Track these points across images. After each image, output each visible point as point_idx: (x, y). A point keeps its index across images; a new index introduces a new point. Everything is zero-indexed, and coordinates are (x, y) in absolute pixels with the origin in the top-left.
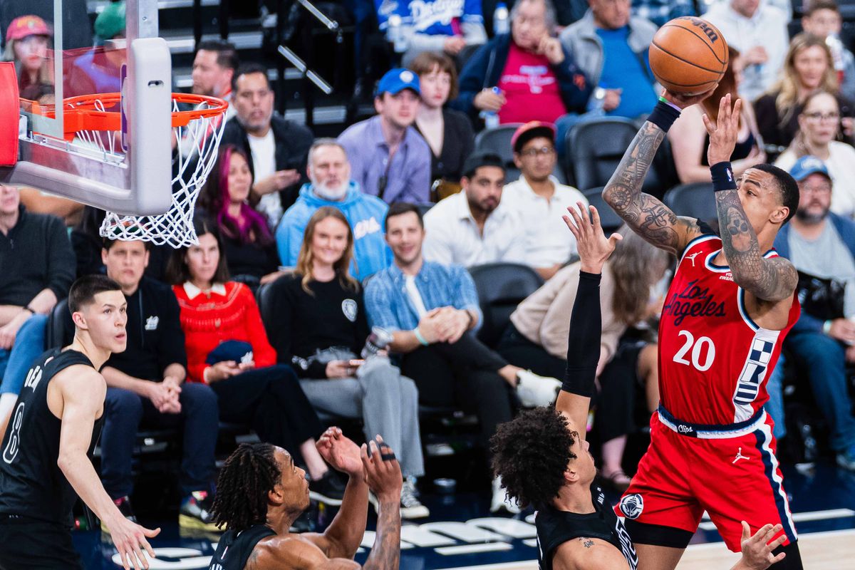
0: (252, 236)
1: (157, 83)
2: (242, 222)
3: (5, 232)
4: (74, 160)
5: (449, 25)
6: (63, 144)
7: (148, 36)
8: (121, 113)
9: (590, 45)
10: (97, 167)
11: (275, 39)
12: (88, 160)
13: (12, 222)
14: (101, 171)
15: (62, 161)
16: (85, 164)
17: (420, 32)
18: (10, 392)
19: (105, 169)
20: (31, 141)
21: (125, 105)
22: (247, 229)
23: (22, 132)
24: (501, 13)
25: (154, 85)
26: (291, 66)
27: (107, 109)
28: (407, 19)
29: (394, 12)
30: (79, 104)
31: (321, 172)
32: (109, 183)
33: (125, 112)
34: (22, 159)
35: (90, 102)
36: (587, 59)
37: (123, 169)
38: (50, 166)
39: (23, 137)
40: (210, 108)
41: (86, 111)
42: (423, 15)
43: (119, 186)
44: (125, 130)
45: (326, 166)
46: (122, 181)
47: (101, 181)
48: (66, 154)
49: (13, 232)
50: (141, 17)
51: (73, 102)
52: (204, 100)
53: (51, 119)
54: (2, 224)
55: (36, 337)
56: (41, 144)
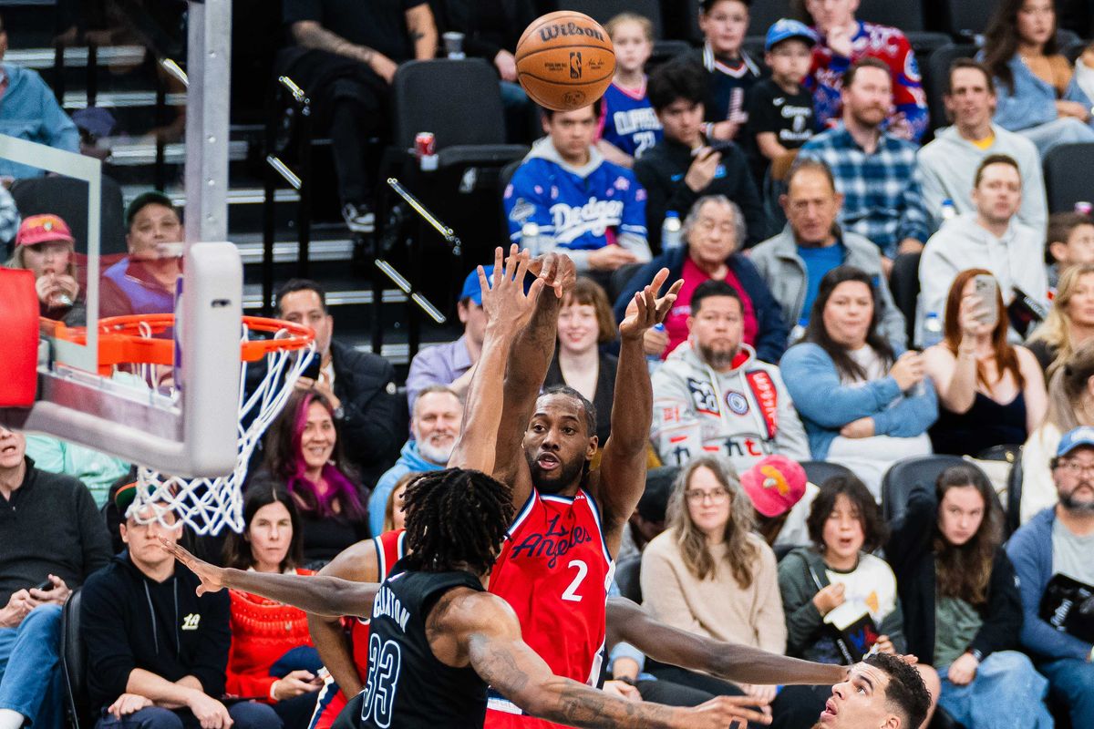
0: (336, 507)
1: (224, 303)
2: (323, 488)
3: (7, 496)
4: (108, 402)
5: (603, 236)
6: (95, 380)
7: (213, 240)
8: (173, 342)
9: (789, 268)
10: (141, 412)
11: (370, 249)
12: (129, 403)
13: (16, 481)
14: (145, 417)
15: (92, 403)
16: (124, 408)
17: (562, 245)
18: (8, 708)
19: (152, 415)
20: (53, 375)
21: (179, 330)
22: (329, 498)
23: (41, 363)
24: (672, 224)
25: (219, 305)
26: (394, 286)
27: (154, 336)
28: (547, 228)
29: (529, 220)
30: (117, 327)
31: (427, 426)
32: (156, 433)
33: (180, 341)
34: (40, 398)
35: (133, 325)
36: (784, 286)
37: (174, 415)
38: (77, 407)
39: (42, 369)
40: (293, 338)
41: (126, 338)
42: (568, 223)
43: (168, 437)
44: (178, 364)
45: (432, 417)
46: (173, 432)
47: (146, 429)
48: (99, 393)
49: (16, 494)
50: (204, 214)
51: (110, 325)
52: (283, 327)
53: (80, 347)
54: (2, 484)
55: (42, 635)
56: (67, 379)
